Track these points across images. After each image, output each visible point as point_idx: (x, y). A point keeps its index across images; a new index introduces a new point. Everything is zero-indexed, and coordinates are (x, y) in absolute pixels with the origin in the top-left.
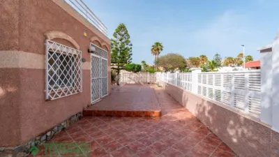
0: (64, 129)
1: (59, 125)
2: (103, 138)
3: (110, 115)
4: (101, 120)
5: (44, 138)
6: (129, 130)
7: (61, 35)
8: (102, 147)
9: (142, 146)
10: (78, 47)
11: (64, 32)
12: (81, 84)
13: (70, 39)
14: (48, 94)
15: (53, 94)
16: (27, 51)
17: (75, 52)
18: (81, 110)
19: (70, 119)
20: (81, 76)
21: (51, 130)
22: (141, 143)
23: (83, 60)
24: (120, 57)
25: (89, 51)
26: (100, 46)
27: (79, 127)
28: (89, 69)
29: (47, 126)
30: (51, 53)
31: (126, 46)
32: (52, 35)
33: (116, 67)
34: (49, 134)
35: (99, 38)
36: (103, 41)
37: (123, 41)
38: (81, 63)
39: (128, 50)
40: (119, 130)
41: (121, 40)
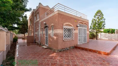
0: (68, 49)
1: (67, 48)
2: (76, 54)
3: (83, 49)
4: (79, 50)
5: (63, 50)
6: (87, 55)
7: (67, 23)
8: (74, 56)
9: (87, 60)
10: (73, 26)
11: (68, 22)
12: (74, 37)
13: (70, 24)
14: (64, 39)
15: (65, 39)
16: (59, 29)
17: (72, 27)
18: (74, 46)
19: (70, 47)
20: (74, 35)
21: (65, 48)
22: (88, 60)
23: (75, 30)
24: (97, 27)
25: (77, 26)
26: (83, 24)
27: (72, 50)
28: (77, 32)
29: (63, 47)
30: (64, 29)
31: (101, 21)
32: (65, 24)
33: (96, 31)
34: (64, 49)
35: (82, 21)
36: (84, 21)
37: (100, 18)
38: (74, 31)
39: (103, 22)
40: (83, 54)
41: (98, 18)
